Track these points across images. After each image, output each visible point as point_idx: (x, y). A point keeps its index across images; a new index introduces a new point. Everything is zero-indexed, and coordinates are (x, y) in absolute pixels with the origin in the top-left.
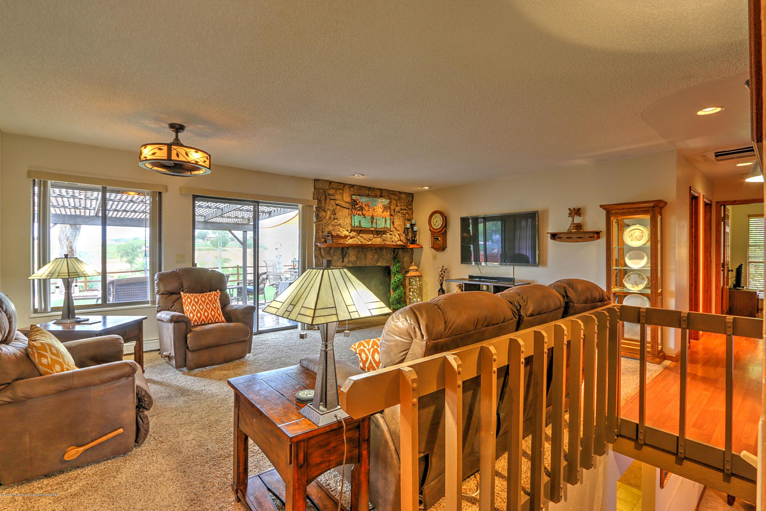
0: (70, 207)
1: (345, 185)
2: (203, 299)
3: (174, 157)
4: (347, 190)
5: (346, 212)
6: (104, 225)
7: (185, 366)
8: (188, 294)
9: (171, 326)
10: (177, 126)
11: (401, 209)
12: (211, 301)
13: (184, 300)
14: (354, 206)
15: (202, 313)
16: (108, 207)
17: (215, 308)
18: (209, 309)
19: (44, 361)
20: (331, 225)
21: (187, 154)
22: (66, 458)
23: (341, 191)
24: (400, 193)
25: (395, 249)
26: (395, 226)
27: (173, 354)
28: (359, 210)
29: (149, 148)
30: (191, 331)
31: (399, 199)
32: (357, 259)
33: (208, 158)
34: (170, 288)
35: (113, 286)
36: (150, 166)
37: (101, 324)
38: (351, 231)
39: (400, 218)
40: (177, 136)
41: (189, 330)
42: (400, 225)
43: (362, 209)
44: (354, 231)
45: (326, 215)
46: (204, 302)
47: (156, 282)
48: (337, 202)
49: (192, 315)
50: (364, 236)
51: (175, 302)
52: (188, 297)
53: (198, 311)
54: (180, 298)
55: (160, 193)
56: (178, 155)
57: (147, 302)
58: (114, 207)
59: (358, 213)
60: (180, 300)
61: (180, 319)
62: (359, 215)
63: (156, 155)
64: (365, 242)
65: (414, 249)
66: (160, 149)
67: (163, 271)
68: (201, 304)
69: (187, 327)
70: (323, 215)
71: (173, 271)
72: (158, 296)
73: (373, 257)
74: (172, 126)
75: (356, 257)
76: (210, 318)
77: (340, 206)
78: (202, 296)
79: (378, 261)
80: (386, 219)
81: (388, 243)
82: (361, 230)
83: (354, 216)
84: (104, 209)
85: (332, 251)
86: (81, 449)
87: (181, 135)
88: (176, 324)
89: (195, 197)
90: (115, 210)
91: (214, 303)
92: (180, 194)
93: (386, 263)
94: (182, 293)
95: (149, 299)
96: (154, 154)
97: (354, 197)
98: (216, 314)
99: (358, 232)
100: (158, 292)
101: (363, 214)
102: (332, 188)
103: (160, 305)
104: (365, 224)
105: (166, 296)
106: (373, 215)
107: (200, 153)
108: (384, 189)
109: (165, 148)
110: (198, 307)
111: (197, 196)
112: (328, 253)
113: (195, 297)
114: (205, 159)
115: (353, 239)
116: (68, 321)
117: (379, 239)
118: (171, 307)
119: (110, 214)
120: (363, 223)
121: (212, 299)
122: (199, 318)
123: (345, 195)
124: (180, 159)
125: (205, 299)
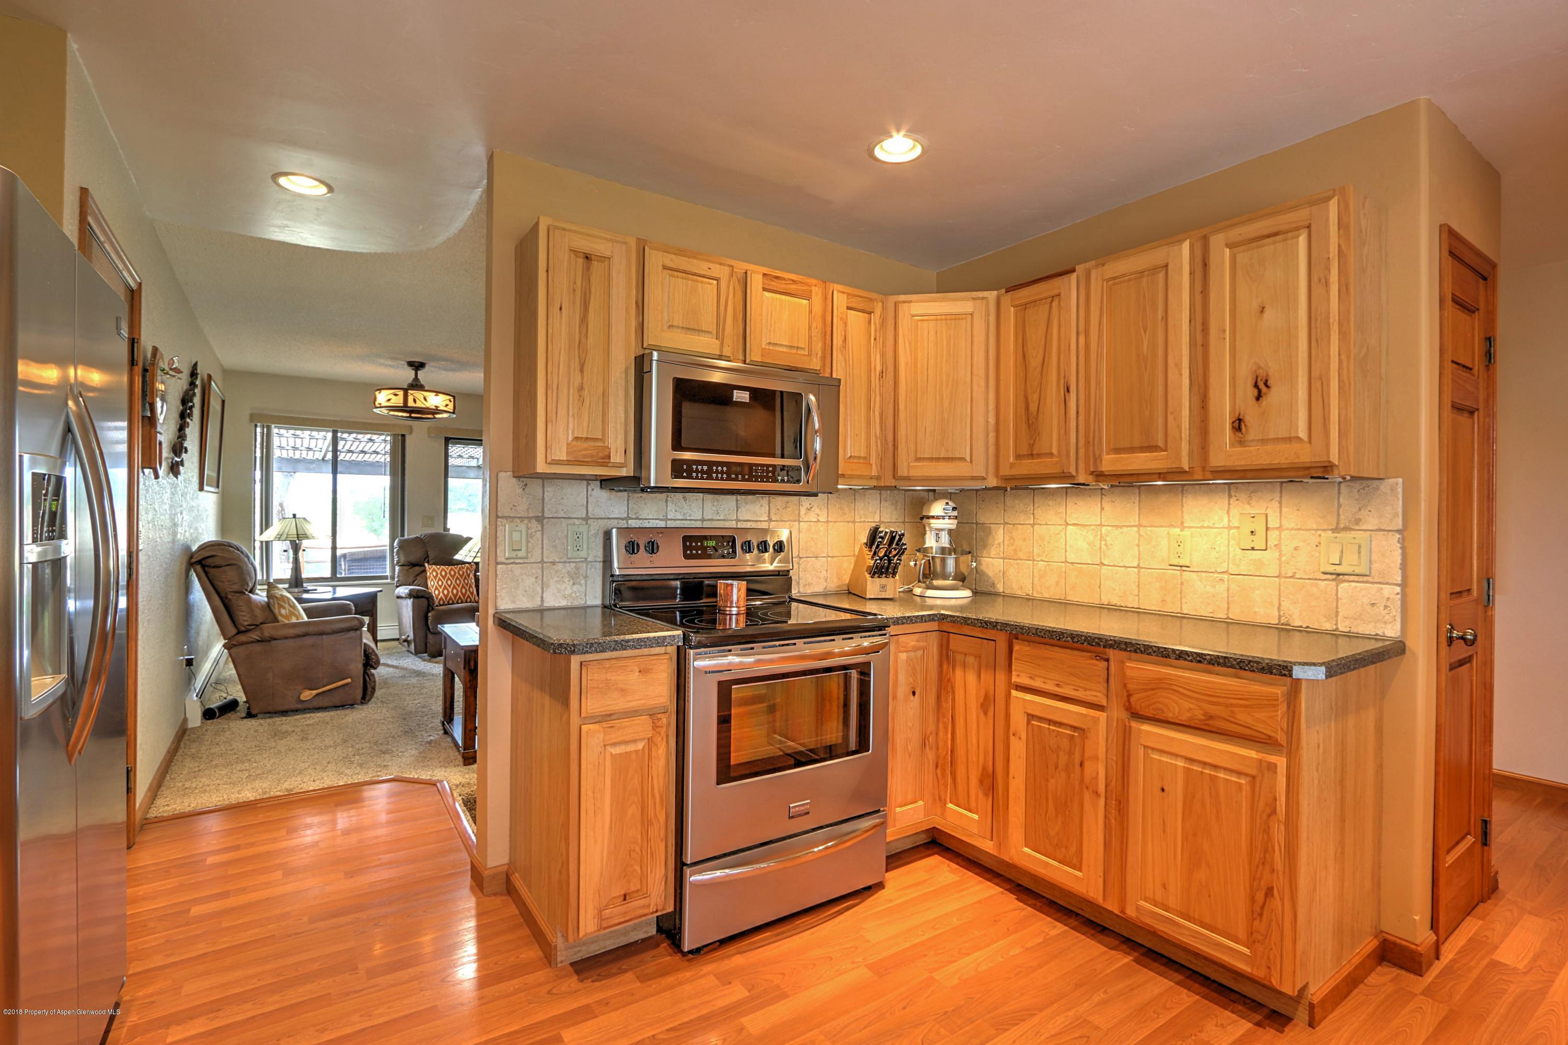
0: (287, 448)
2: (452, 573)
3: (411, 403)
6: (335, 472)
7: (426, 652)
8: (434, 566)
9: (410, 602)
10: (417, 364)
12: (461, 576)
13: (428, 574)
15: (450, 590)
16: (340, 447)
17: (467, 585)
18: (459, 586)
19: (283, 611)
21: (425, 399)
22: (303, 697)
27: (411, 637)
29: (384, 392)
30: (433, 609)
33: (452, 400)
34: (413, 558)
35: (345, 560)
36: (386, 412)
37: (331, 593)
40: (416, 375)
41: (430, 609)
46: (453, 577)
47: (395, 550)
49: (437, 592)
51: (417, 575)
52: (434, 570)
53: (445, 588)
54: (425, 571)
55: (403, 436)
56: (415, 401)
57: (385, 578)
58: (347, 447)
60: (424, 574)
61: (420, 594)
63: (391, 401)
66: (396, 395)
67: (406, 537)
68: (449, 579)
69: (429, 605)
71: (417, 537)
72: (397, 568)
74: (411, 364)
76: (460, 597)
78: (452, 569)
84: (335, 451)
86: (315, 692)
87: (421, 374)
88: (416, 600)
89: (448, 440)
90: (349, 451)
91: (465, 578)
92: (429, 436)
94: (426, 565)
95: (388, 573)
96: (389, 400)
98: (468, 592)
100: (398, 562)
103: (400, 579)
105: (406, 568)
107: (441, 396)
109: (401, 393)
110: (445, 583)
111: (451, 438)
113: (443, 570)
114: (448, 402)
116: (296, 590)
118: (414, 581)
119: (341, 457)
121: (463, 573)
122: (446, 596)
124: (417, 405)
125: (455, 573)
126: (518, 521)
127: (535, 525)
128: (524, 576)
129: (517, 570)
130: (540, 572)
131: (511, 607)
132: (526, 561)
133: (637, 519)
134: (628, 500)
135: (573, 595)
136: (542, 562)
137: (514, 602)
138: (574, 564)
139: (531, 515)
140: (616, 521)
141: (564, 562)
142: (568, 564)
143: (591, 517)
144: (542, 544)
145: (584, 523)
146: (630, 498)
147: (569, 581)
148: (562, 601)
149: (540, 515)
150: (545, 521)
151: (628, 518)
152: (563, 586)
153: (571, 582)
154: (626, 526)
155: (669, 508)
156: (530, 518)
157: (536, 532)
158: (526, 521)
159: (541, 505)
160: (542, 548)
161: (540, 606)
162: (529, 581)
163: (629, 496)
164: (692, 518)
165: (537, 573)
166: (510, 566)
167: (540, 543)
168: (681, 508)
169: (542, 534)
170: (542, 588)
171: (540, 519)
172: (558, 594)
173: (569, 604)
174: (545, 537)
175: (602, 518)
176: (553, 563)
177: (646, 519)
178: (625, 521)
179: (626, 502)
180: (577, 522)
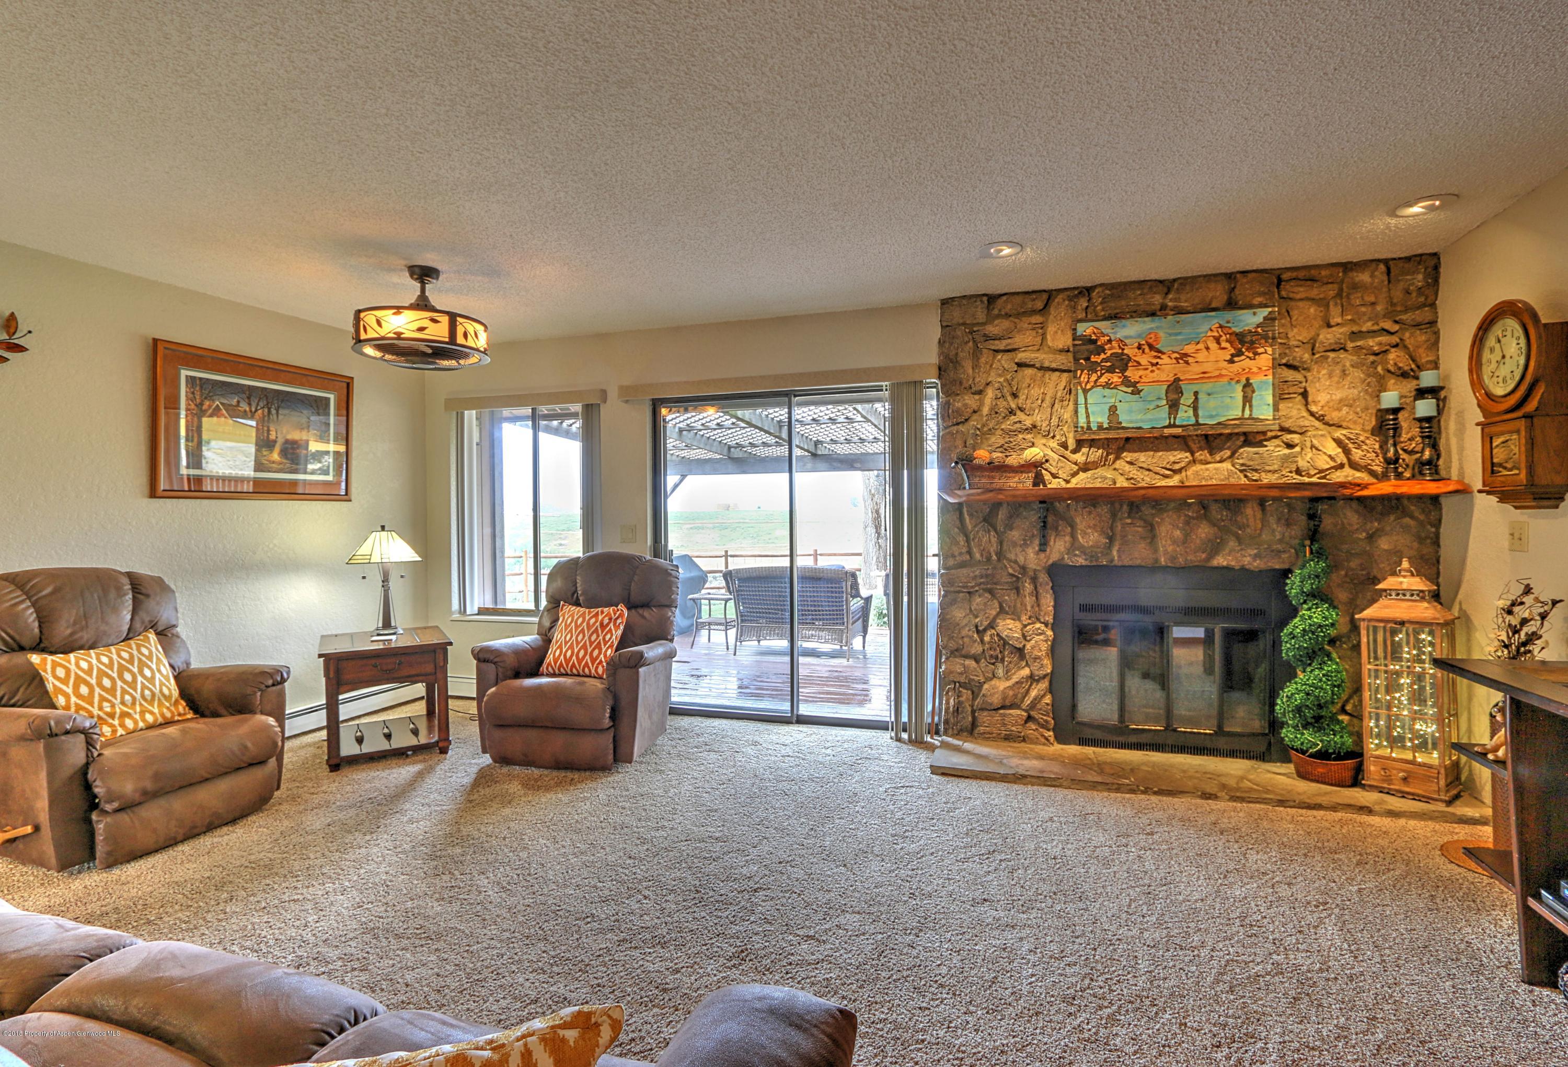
1: (1050, 295)
4: (1060, 312)
5: (1057, 383)
11: (1354, 335)
14: (1087, 359)
20: (999, 432)
23: (1037, 319)
24: (1347, 267)
25: (1315, 500)
26: (1314, 408)
28: (1111, 370)
31: (1339, 295)
32: (1111, 539)
38: (1080, 444)
39: (1344, 373)
40: (423, 290)
42: (1347, 403)
43: (1121, 363)
44: (1092, 443)
45: (982, 404)
48: (1021, 356)
50: (1143, 458)
59: (1103, 380)
62: (1107, 385)
64: (1145, 479)
65: (1443, 500)
70: (966, 405)
73: (1186, 536)
75: (1103, 532)
77: (1033, 366)
79: (1215, 548)
80: (1248, 385)
81: (1267, 479)
82: (1127, 439)
83: (1085, 391)
85: (1002, 514)
89: (658, 404)
92: (623, 402)
93: (1256, 557)
97: (1085, 329)
99: (1114, 446)
101: (1127, 382)
102: (998, 316)
104: (1135, 417)
106: (1177, 380)
108: (1244, 273)
112: (985, 520)
115: (1089, 474)
117: (1227, 465)
120: (1130, 411)
123: (1051, 329)
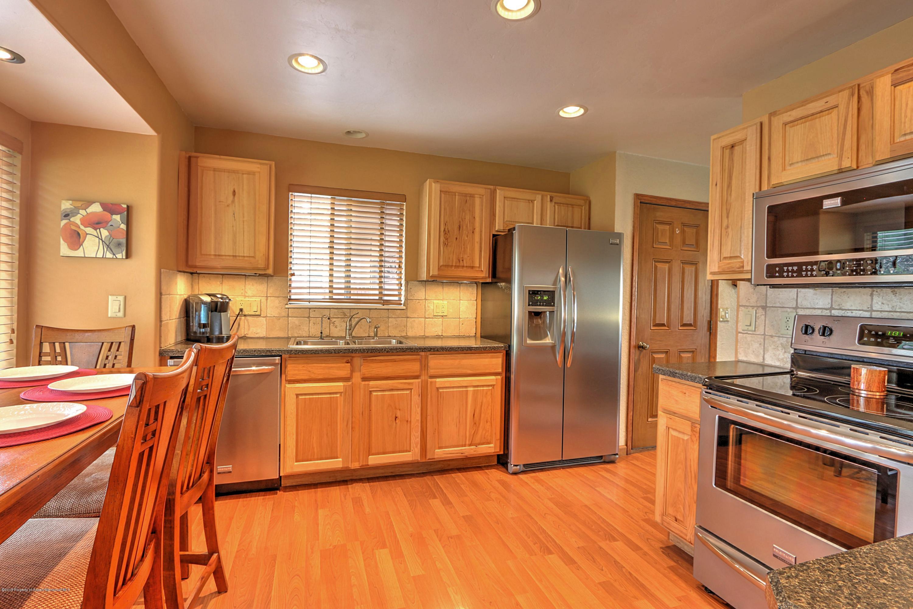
126: (751, 308)
127: (760, 311)
128: (753, 342)
129: (749, 338)
130: (762, 340)
131: (745, 359)
132: (754, 333)
133: (840, 309)
134: (832, 295)
135: (785, 359)
136: (764, 334)
137: (747, 357)
138: (786, 339)
139: (758, 305)
140: (820, 311)
141: (779, 337)
142: (781, 338)
143: (800, 307)
144: (765, 323)
145: (794, 311)
146: (834, 293)
147: (782, 350)
148: (776, 362)
149: (765, 305)
150: (768, 309)
151: (831, 308)
152: (778, 353)
153: (783, 351)
154: (829, 314)
155: (874, 301)
156: (758, 307)
157: (761, 316)
158: (755, 309)
159: (765, 299)
160: (765, 326)
161: (762, 362)
162: (756, 345)
163: (833, 292)
164: (903, 310)
165: (760, 341)
166: (745, 335)
167: (764, 322)
168: (889, 301)
169: (765, 317)
170: (764, 351)
171: (764, 308)
172: (774, 357)
173: (782, 365)
174: (767, 319)
175: (808, 308)
176: (772, 336)
177: (849, 310)
178: (828, 311)
179: (830, 297)
180: (789, 310)
